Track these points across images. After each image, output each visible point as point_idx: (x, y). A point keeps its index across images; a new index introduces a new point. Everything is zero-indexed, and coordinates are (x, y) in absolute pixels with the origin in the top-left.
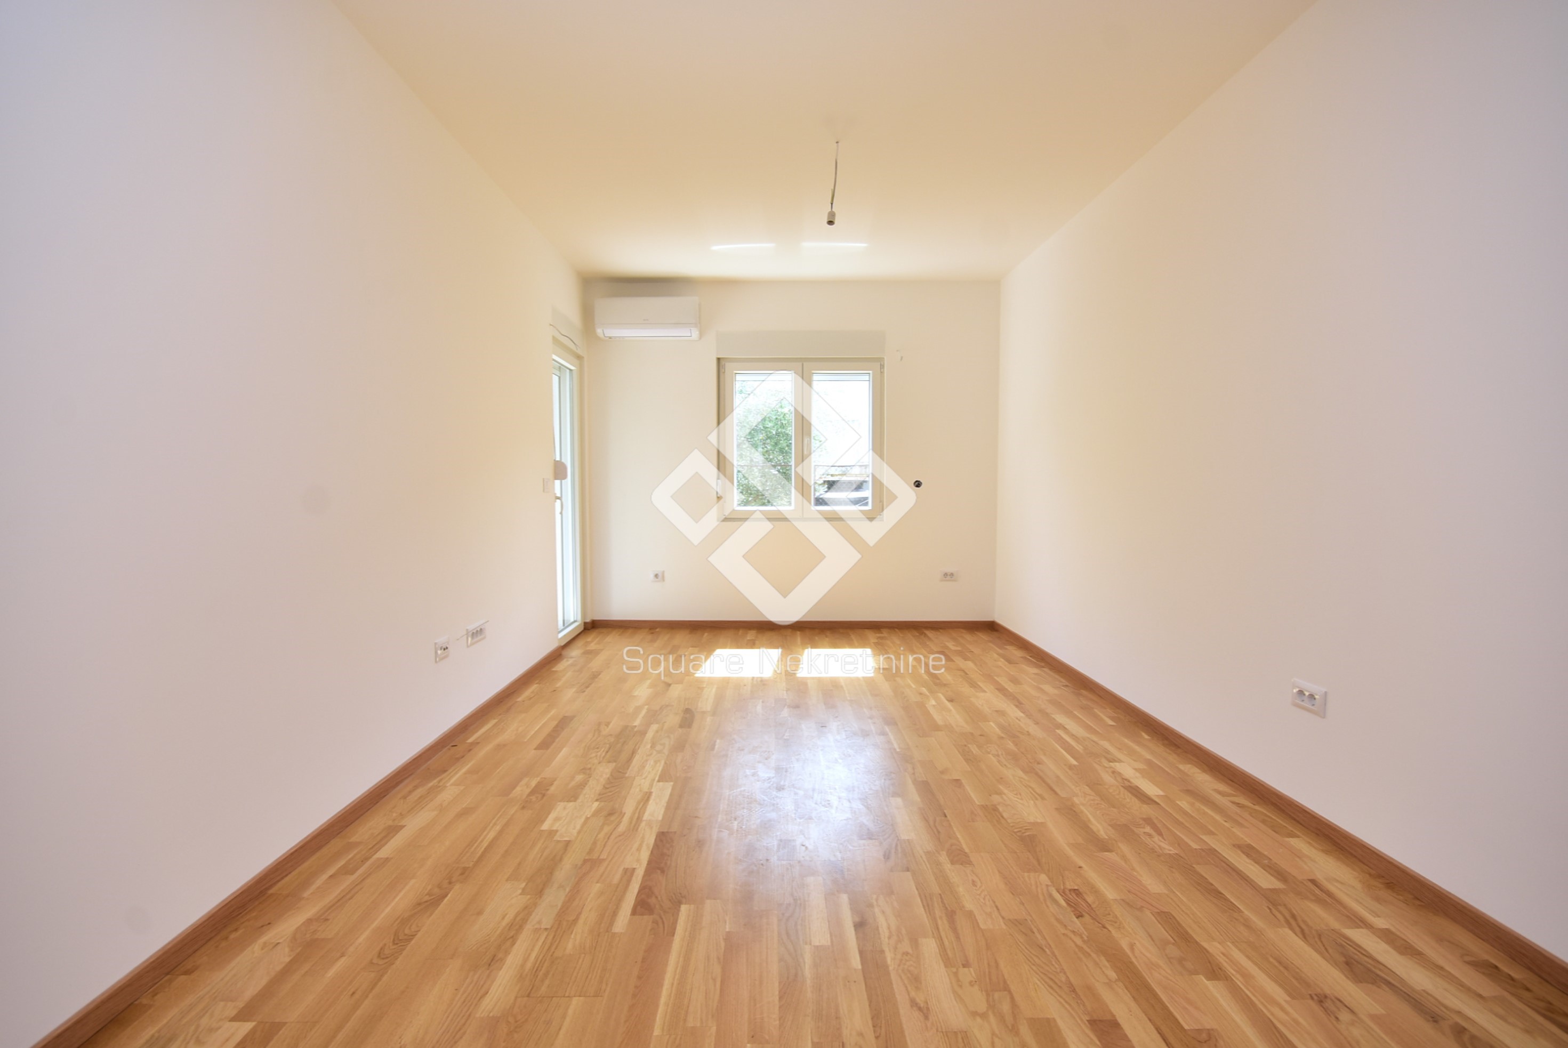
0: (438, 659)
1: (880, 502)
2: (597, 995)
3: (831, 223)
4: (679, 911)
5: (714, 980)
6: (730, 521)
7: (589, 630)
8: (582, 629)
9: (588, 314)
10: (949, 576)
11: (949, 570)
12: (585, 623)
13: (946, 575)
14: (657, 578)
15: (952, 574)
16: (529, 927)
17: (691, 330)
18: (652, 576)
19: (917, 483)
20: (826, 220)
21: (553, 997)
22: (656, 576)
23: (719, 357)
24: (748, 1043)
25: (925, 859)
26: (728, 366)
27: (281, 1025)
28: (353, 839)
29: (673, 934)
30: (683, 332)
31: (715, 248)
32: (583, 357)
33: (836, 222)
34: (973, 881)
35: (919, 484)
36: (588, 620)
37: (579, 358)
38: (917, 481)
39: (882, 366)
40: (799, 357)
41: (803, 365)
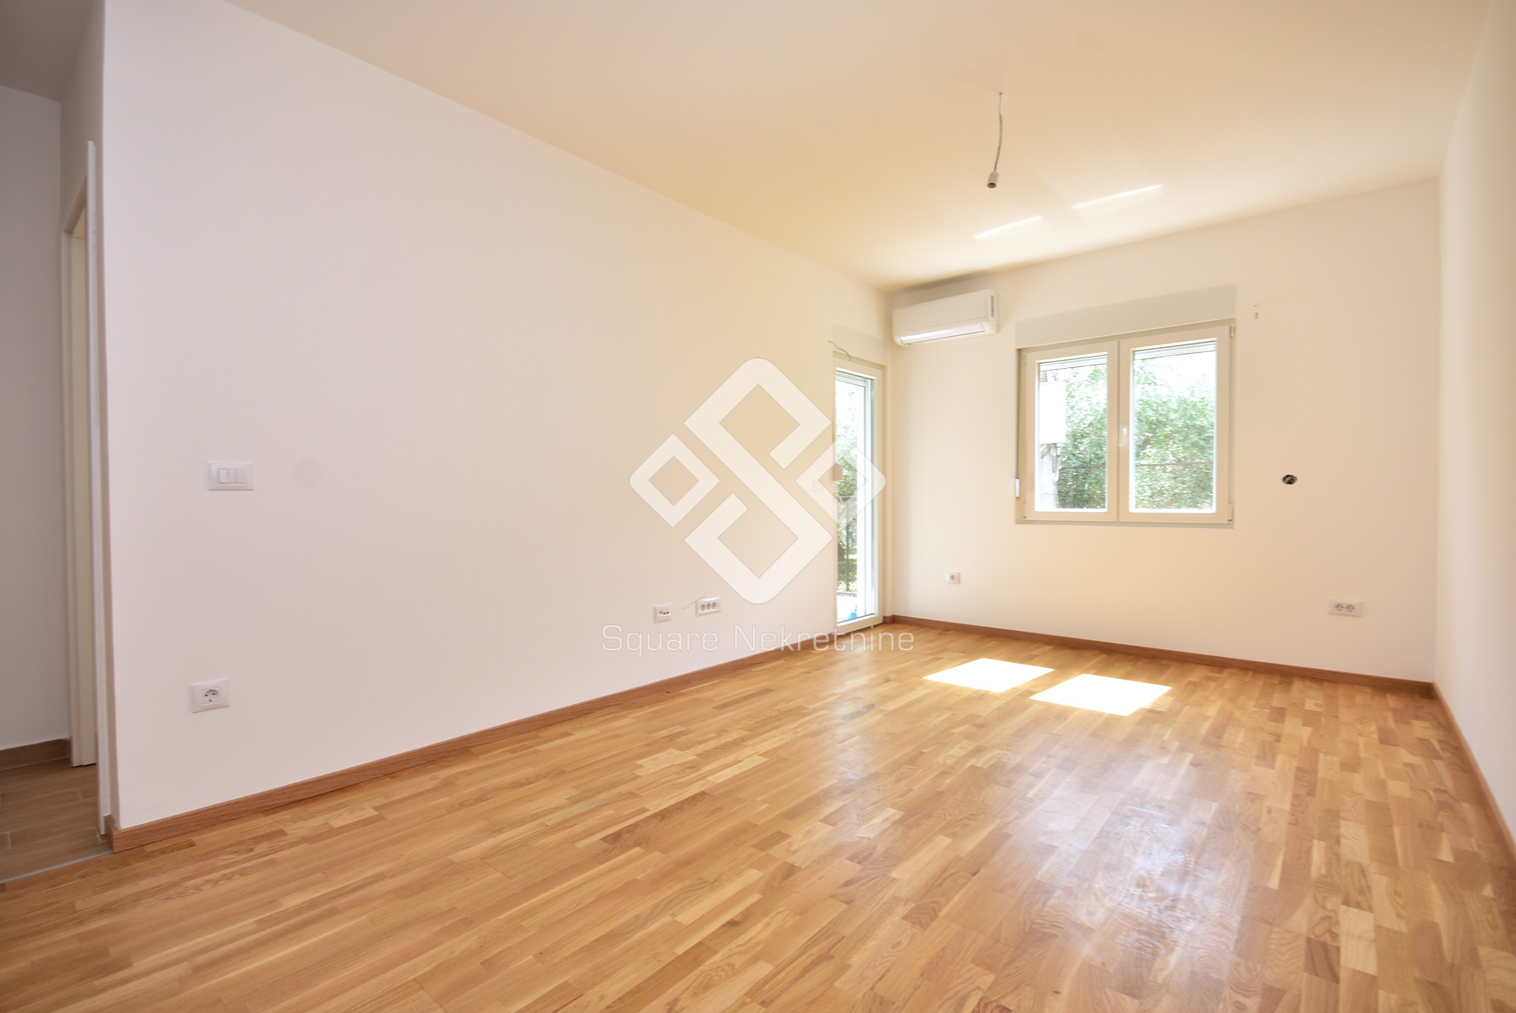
0: (656, 620)
1: (1229, 504)
2: (508, 878)
3: (992, 185)
4: (634, 848)
5: (578, 905)
6: (1032, 524)
7: (887, 624)
8: (880, 621)
9: (888, 326)
10: (1343, 609)
11: (1346, 600)
12: (884, 617)
13: (1339, 606)
14: (953, 580)
15: (1350, 607)
16: (541, 820)
17: (982, 324)
18: (948, 577)
19: (1288, 479)
20: (986, 182)
21: (490, 866)
22: (952, 577)
23: (1020, 348)
24: (532, 956)
25: (882, 902)
26: (1029, 356)
27: (385, 819)
28: (541, 734)
29: (601, 864)
30: (976, 328)
31: (980, 236)
32: (886, 366)
33: (998, 184)
34: (899, 943)
35: (1292, 479)
36: (888, 614)
37: (882, 368)
38: (1288, 476)
39: (1232, 330)
40: (1111, 335)
41: (1119, 343)
